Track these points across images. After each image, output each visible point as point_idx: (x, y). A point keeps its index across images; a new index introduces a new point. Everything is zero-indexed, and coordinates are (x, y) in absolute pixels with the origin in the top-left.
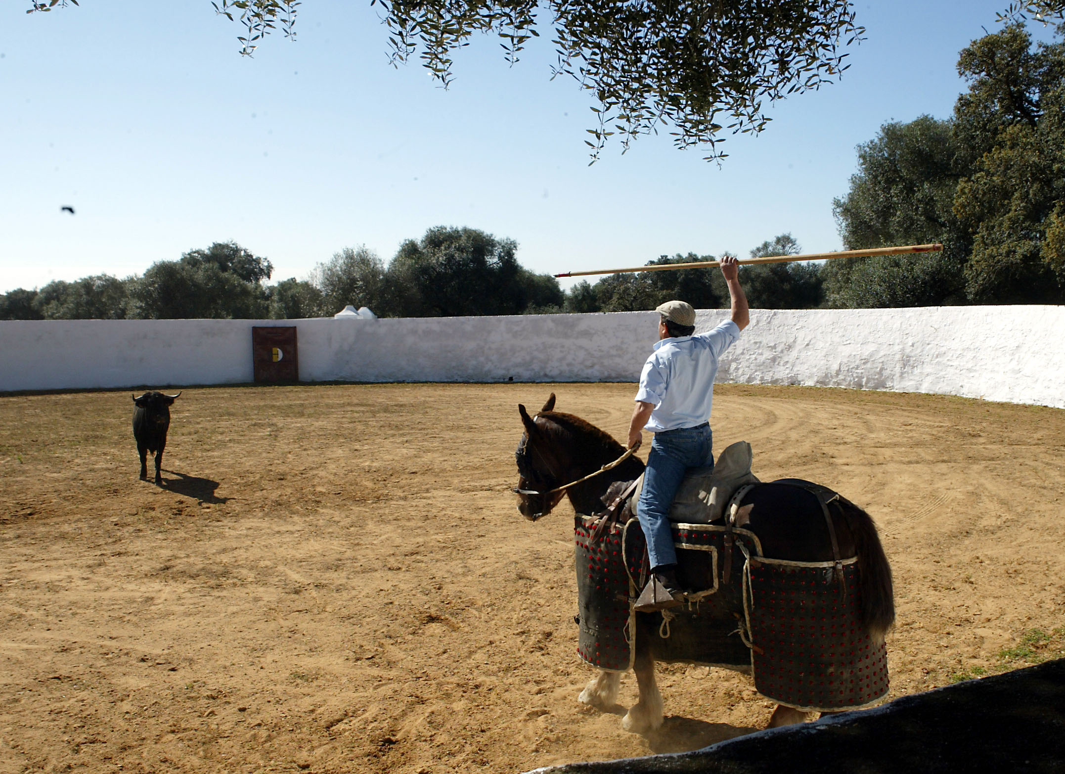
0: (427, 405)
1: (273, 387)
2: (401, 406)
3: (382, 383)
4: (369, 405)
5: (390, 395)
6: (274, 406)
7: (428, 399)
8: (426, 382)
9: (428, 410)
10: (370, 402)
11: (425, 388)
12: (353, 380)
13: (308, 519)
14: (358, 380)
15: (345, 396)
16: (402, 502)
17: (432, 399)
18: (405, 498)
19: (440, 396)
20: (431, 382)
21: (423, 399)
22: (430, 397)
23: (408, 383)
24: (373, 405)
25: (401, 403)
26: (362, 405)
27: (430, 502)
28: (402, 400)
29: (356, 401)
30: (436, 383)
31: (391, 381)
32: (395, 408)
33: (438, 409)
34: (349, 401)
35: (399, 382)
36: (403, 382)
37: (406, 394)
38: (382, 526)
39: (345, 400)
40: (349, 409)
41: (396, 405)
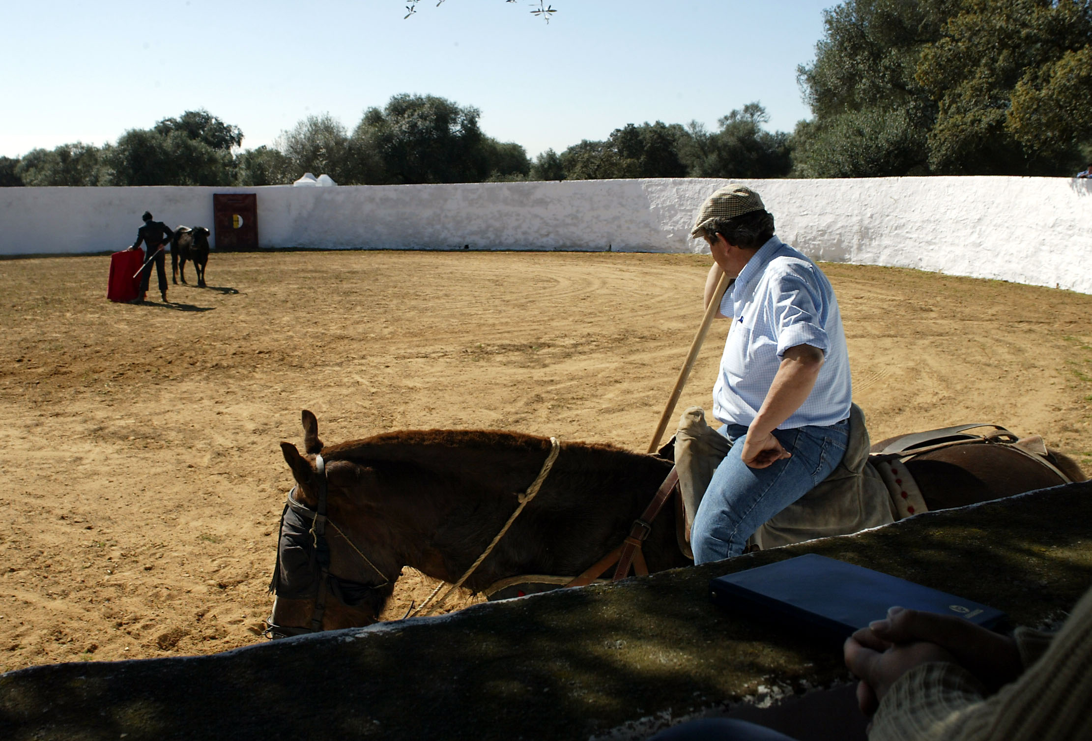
0: (379, 272)
1: (233, 253)
2: (353, 273)
3: (340, 250)
4: (323, 272)
5: (345, 262)
6: (230, 272)
7: (381, 266)
8: (383, 250)
9: (379, 277)
10: (324, 269)
11: (381, 256)
12: (312, 247)
13: (242, 384)
14: (316, 247)
15: (301, 263)
16: (337, 368)
17: (386, 266)
18: (340, 364)
19: (394, 263)
20: (387, 250)
21: (377, 266)
22: (383, 264)
23: (365, 250)
24: (326, 272)
25: (355, 270)
26: (316, 271)
27: (364, 368)
28: (357, 267)
29: (310, 267)
30: (393, 250)
31: (349, 248)
32: (347, 274)
33: (390, 276)
34: (303, 267)
35: (356, 249)
36: (360, 249)
37: (361, 261)
38: (313, 391)
39: (301, 266)
40: (302, 275)
41: (349, 272)
